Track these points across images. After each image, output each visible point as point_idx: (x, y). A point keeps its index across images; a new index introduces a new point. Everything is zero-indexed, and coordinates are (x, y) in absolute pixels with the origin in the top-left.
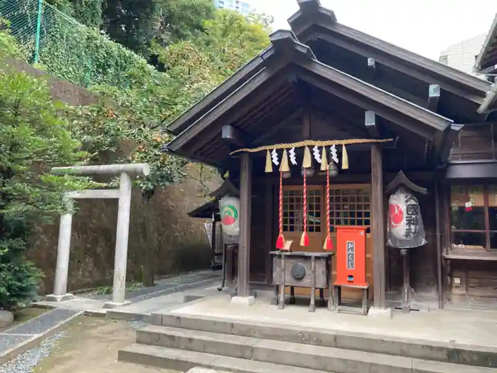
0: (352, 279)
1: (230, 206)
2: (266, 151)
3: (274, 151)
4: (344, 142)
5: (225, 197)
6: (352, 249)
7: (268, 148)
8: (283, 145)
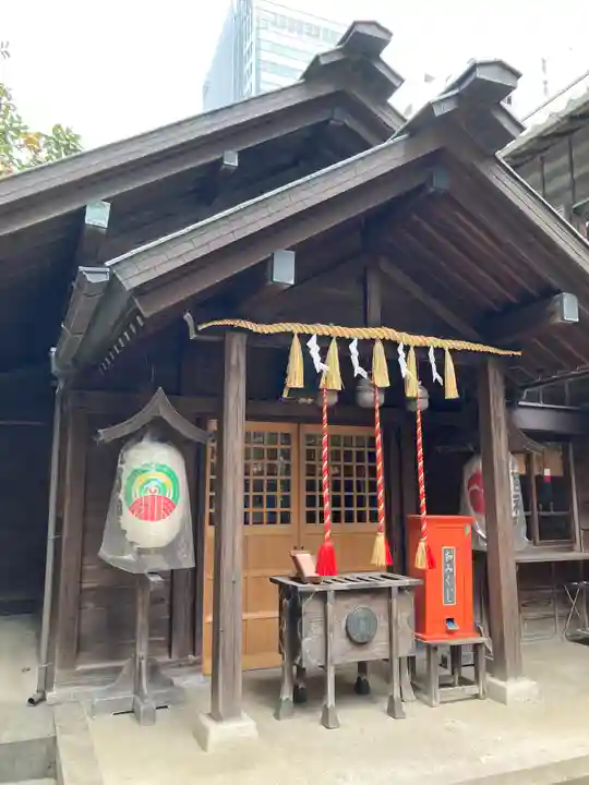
0: (451, 627)
1: (160, 468)
2: (291, 334)
3: (314, 339)
4: (447, 344)
5: (145, 443)
6: (450, 562)
7: (296, 328)
8: (336, 328)
